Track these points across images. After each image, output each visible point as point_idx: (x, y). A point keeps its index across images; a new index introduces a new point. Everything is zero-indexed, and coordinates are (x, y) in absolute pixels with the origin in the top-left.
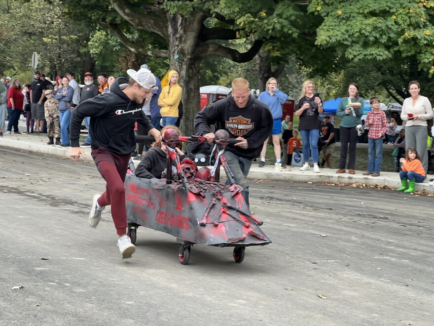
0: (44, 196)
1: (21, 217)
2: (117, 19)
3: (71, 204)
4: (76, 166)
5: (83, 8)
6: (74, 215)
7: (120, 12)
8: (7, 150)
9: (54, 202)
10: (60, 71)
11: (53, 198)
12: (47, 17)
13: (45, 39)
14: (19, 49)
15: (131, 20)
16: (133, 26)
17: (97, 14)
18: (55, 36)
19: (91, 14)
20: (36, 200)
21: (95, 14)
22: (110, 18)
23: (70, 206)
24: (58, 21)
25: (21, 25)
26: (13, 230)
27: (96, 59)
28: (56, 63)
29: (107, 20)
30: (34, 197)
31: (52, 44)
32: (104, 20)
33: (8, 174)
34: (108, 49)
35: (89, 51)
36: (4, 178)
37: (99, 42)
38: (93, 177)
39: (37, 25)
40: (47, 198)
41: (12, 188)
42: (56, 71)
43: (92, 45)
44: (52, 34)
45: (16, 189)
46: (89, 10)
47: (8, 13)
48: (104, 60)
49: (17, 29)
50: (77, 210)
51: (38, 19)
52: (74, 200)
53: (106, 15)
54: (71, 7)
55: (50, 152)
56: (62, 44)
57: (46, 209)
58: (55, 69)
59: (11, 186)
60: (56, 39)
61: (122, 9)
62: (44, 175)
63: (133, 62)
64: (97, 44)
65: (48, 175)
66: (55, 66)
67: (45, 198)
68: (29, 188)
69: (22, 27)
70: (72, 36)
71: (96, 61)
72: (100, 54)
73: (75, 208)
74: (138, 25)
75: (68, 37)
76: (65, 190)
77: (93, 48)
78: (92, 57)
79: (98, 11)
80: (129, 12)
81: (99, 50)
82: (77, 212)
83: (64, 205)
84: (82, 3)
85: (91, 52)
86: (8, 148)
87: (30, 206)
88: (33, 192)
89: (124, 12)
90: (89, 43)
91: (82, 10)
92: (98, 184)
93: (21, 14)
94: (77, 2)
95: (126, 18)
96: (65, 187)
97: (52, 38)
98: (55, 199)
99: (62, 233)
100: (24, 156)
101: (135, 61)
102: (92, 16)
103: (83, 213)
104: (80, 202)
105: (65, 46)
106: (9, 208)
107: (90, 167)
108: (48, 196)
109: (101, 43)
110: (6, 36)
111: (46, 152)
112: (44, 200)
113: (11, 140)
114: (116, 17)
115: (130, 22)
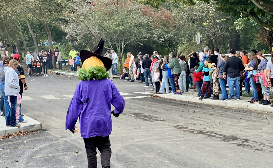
0: (218, 135)
1: (208, 149)
2: (254, 9)
3: (236, 139)
4: (235, 113)
5: (231, 4)
6: (240, 147)
7: (257, 5)
8: (188, 104)
9: (225, 138)
10: (215, 44)
11: (224, 136)
12: (205, 8)
13: (204, 24)
14: (187, 32)
15: (264, 9)
16: (266, 12)
17: (241, 7)
18: (211, 20)
19: (237, 8)
20: (214, 137)
21: (239, 7)
22: (250, 9)
23: (236, 141)
24: (212, 10)
25: (187, 15)
26: (205, 157)
27: (240, 33)
28: (212, 39)
29: (248, 10)
30: (213, 136)
31: (209, 26)
32: (245, 10)
33: (192, 121)
34: (248, 26)
35: (235, 28)
36: (191, 124)
37: (242, 22)
38: (248, 121)
39: (199, 14)
40: (220, 136)
41: (198, 130)
42: (213, 44)
43: (237, 24)
44: (209, 19)
45: (200, 131)
46: (235, 6)
47: (178, 7)
48: (246, 33)
49: (185, 18)
50: (241, 144)
51: (199, 10)
52: (237, 137)
53: (246, 7)
54: (223, 5)
55: (216, 104)
56: (216, 25)
57: (221, 144)
58: (212, 43)
59: (196, 129)
60: (212, 23)
61: (258, 2)
62: (216, 120)
63: (268, 37)
64: (240, 23)
65: (218, 121)
66: (212, 41)
67: (219, 136)
68: (208, 130)
69: (187, 16)
70: (223, 19)
71: (240, 34)
72: (243, 30)
73: (239, 142)
74: (270, 12)
75: (220, 20)
76: (231, 130)
77: (237, 26)
78: (237, 32)
79: (241, 5)
80: (263, 3)
81: (242, 27)
82: (241, 145)
83: (232, 140)
84: (230, 1)
85: (237, 28)
86: (188, 102)
87: (211, 142)
88: (211, 133)
89: (260, 4)
90: (235, 22)
91: (230, 6)
92: (252, 125)
93: (187, 8)
94: (226, 1)
95: (261, 8)
96: (230, 128)
97: (209, 23)
98: (225, 137)
99: (234, 159)
100: (199, 108)
101: (269, 36)
102: (237, 9)
103: (245, 145)
104: (241, 138)
105: (218, 26)
106: (199, 143)
107: (245, 114)
108: (221, 135)
109: (243, 22)
110: (178, 23)
111: (214, 104)
112: (219, 137)
113: (190, 97)
114: (254, 8)
115: (264, 10)
